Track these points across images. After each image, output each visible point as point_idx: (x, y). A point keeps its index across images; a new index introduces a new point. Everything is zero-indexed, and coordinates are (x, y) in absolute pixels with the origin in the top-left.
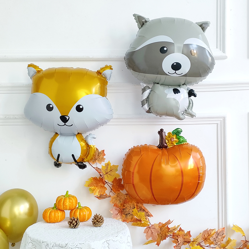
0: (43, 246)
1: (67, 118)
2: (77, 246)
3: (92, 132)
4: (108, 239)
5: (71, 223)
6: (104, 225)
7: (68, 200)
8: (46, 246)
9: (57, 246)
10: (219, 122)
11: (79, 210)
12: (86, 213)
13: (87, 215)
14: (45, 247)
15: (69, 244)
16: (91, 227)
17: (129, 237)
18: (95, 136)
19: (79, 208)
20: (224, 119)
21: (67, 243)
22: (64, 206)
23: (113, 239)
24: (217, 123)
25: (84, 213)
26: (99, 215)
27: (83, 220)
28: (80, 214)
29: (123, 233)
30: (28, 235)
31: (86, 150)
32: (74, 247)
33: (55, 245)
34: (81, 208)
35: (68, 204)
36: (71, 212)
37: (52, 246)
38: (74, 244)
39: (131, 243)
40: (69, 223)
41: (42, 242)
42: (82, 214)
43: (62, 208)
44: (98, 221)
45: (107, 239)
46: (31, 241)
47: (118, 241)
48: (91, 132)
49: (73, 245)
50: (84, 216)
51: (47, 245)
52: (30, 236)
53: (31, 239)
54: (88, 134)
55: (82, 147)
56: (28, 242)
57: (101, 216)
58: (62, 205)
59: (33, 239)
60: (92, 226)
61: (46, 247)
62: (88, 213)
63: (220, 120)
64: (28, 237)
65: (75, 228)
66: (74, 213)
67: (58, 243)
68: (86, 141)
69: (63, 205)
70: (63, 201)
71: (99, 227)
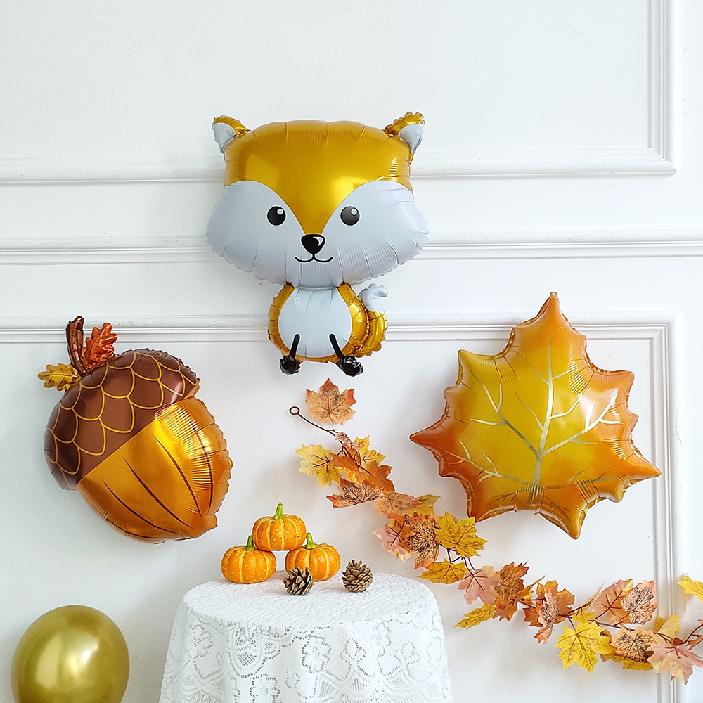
0: (231, 633)
1: (320, 240)
2: (312, 632)
3: (377, 281)
4: (386, 619)
5: (290, 583)
6: (371, 588)
7: (282, 524)
8: (237, 632)
9: (263, 633)
10: (655, 335)
11: (308, 551)
12: (326, 559)
13: (328, 564)
14: (236, 635)
15: (292, 628)
16: (342, 592)
17: (435, 616)
18: (385, 291)
19: (309, 547)
20: (669, 326)
21: (287, 625)
22: (273, 538)
23: (398, 618)
24: (650, 337)
25: (322, 560)
26: (361, 562)
27: (320, 578)
28: (310, 562)
29: (423, 606)
30: (190, 610)
31: (364, 324)
32: (306, 634)
33: (259, 631)
34: (313, 547)
35: (281, 533)
36: (290, 558)
37: (253, 634)
38: (306, 629)
39: (442, 631)
40: (288, 583)
41: (226, 624)
42: (315, 561)
43: (267, 544)
44: (357, 579)
45: (384, 619)
46: (199, 623)
47: (410, 623)
48: (373, 281)
49: (303, 631)
50: (322, 566)
51: (241, 630)
52: (196, 610)
53: (198, 618)
54: (365, 285)
55: (353, 318)
56: (191, 626)
57: (364, 566)
58: (268, 538)
59: (203, 617)
60: (344, 590)
61: (239, 634)
62: (332, 559)
63: (658, 330)
64: (192, 615)
65: (301, 594)
66: (297, 560)
67: (266, 626)
68: (362, 303)
69: (270, 537)
70: (269, 526)
71: (362, 594)
